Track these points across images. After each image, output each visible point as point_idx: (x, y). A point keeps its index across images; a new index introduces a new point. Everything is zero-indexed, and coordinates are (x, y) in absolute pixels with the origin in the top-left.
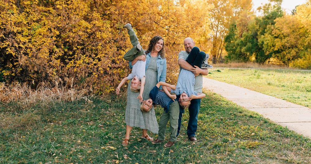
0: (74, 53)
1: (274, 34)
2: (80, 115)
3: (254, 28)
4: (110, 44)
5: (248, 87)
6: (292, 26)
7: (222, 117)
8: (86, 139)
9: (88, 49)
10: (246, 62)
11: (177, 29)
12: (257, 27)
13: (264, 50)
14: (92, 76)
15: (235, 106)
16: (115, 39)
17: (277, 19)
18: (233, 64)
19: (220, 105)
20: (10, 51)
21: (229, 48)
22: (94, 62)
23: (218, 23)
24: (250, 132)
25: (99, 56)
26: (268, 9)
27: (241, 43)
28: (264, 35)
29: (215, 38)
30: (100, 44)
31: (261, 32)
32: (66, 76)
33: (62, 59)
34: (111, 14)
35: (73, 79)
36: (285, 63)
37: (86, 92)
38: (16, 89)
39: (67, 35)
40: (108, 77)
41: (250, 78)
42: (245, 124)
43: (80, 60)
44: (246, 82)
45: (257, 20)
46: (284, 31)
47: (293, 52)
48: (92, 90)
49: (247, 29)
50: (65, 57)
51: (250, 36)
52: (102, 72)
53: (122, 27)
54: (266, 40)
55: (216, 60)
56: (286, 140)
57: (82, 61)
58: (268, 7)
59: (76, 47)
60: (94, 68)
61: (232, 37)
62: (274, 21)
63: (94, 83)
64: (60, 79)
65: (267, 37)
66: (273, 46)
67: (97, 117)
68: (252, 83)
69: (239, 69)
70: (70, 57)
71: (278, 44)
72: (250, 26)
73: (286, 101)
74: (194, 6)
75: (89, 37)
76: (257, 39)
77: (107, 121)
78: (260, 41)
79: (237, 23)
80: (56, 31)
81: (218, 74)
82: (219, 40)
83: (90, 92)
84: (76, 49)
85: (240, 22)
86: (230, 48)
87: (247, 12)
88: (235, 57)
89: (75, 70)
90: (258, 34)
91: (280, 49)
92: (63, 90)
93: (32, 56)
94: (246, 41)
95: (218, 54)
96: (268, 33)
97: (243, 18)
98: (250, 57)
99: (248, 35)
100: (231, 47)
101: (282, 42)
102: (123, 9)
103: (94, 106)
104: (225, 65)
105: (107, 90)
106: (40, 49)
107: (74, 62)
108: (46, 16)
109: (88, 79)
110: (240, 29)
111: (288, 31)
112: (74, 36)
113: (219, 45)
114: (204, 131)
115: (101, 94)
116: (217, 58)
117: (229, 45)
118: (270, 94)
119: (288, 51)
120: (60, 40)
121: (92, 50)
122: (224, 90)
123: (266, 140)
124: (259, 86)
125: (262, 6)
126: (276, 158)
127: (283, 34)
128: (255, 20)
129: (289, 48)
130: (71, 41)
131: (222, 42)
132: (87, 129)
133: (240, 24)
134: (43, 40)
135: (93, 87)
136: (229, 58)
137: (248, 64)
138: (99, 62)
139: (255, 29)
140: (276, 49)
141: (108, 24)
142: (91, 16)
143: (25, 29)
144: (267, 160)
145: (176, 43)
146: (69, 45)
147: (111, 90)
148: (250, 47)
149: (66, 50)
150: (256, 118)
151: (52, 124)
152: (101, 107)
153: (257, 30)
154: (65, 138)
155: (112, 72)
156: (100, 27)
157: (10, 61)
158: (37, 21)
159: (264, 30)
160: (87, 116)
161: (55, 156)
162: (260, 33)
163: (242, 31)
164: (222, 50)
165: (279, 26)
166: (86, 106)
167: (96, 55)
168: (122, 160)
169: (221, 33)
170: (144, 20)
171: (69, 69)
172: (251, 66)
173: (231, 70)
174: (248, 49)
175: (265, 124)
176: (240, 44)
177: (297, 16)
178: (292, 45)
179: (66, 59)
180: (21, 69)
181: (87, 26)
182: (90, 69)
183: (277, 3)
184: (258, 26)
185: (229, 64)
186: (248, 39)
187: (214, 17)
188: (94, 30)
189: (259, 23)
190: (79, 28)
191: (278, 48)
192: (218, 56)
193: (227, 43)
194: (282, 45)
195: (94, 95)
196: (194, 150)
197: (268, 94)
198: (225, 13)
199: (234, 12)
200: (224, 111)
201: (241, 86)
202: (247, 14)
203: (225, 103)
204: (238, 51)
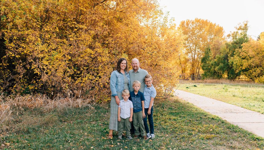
0: (81, 73)
1: (241, 56)
2: (86, 117)
4: (108, 65)
5: (216, 98)
6: (257, 49)
7: (190, 119)
8: (90, 133)
9: (91, 69)
10: (219, 79)
11: (159, 54)
13: (234, 69)
14: (94, 89)
15: (203, 112)
16: (112, 61)
17: (244, 44)
18: (209, 80)
19: (191, 111)
20: (36, 71)
21: (205, 67)
22: (97, 79)
23: (196, 48)
24: (209, 128)
25: (99, 75)
26: (236, 36)
28: (233, 57)
29: (194, 59)
30: (101, 66)
31: (231, 54)
32: (75, 89)
33: (72, 76)
34: (109, 43)
35: (81, 91)
36: (252, 79)
37: (90, 101)
38: (39, 99)
39: (76, 60)
40: (106, 90)
41: (220, 91)
42: (207, 123)
43: (85, 77)
44: (215, 94)
45: (227, 45)
46: (250, 53)
47: (258, 70)
48: (94, 100)
49: (220, 52)
50: (75, 75)
51: (222, 58)
52: (102, 86)
53: (117, 53)
54: (235, 61)
55: (194, 77)
56: (235, 134)
57: (87, 78)
58: (236, 35)
59: (83, 68)
60: (96, 83)
61: (207, 58)
62: (241, 45)
63: (96, 95)
64: (71, 92)
65: (236, 58)
66: (241, 66)
67: (98, 119)
68: (220, 95)
69: (213, 84)
70: (78, 76)
71: (245, 64)
72: (222, 49)
73: (243, 108)
74: (172, 36)
75: (92, 61)
76: (228, 60)
77: (105, 121)
78: (230, 61)
79: (211, 47)
80: (68, 56)
81: (194, 89)
82: (196, 61)
83: (92, 101)
84: (83, 69)
85: (214, 47)
87: (219, 39)
88: (210, 75)
89: (82, 85)
90: (229, 56)
91: (247, 68)
92: (73, 100)
93: (52, 74)
94: (219, 62)
96: (236, 55)
97: (216, 43)
98: (223, 75)
99: (220, 57)
100: (206, 66)
101: (249, 62)
102: (118, 40)
103: (96, 111)
104: (201, 82)
105: (105, 99)
106: (57, 70)
107: (81, 79)
108: (61, 46)
109: (91, 92)
110: (214, 52)
111: (253, 53)
112: (81, 60)
113: (197, 65)
114: (176, 128)
115: (101, 103)
116: (196, 76)
118: (232, 103)
119: (254, 69)
120: (71, 63)
121: (94, 70)
122: (196, 101)
123: (220, 134)
124: (226, 98)
125: (231, 33)
126: (225, 145)
127: (249, 56)
129: (255, 67)
130: (79, 64)
131: (199, 62)
132: (91, 127)
133: (213, 48)
134: (60, 63)
135: (95, 97)
136: (205, 75)
137: (221, 81)
138: (100, 79)
139: (226, 52)
140: (244, 68)
141: (106, 51)
142: (94, 45)
143: (46, 55)
144: (218, 146)
145: (157, 64)
146: (78, 67)
147: (108, 99)
148: (222, 66)
149: (75, 70)
150: (216, 119)
151: (66, 123)
152: (101, 111)
153: (228, 53)
154: (76, 132)
155: (109, 86)
156: (101, 53)
157: (34, 79)
158: (55, 50)
159: (234, 53)
160: (90, 118)
161: (70, 142)
162: (230, 56)
163: (215, 54)
164: (199, 69)
165: (246, 49)
166: (90, 111)
167: (98, 74)
168: (116, 145)
169: (198, 55)
170: (134, 47)
171: (77, 85)
172: (223, 82)
173: (206, 85)
174: (220, 68)
175: (222, 124)
176: (214, 64)
177: (260, 41)
178: (257, 65)
179: (75, 77)
180: (42, 84)
181: (91, 52)
182: (92, 84)
183: (244, 31)
184: (228, 49)
185: (205, 80)
186: (220, 60)
187: (192, 43)
188: (96, 55)
189: (229, 47)
190: (85, 54)
191: (245, 67)
192: (196, 73)
193: (203, 63)
194: (249, 65)
195: (96, 103)
196: (167, 140)
197: (230, 103)
198: (201, 39)
199: (208, 39)
200: (193, 115)
201: (211, 97)
202: (219, 40)
203: (195, 109)
204: (212, 70)
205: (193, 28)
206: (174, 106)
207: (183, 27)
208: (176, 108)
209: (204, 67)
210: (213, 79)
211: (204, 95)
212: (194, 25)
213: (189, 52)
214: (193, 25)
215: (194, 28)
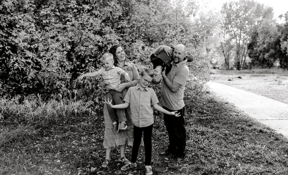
3: (276, 35)
5: (265, 94)
10: (270, 68)
12: (279, 34)
13: (287, 56)
15: (246, 118)
18: (257, 70)
19: (229, 117)
23: (241, 32)
27: (264, 50)
28: (286, 41)
31: (284, 38)
37: (91, 103)
41: (271, 84)
44: (265, 89)
45: (279, 27)
48: (98, 102)
49: (270, 36)
51: (272, 43)
55: (240, 67)
59: (88, 60)
61: (255, 44)
68: (271, 90)
69: (263, 74)
70: (82, 70)
72: (272, 33)
76: (280, 45)
78: (283, 47)
79: (259, 31)
81: (238, 81)
82: (242, 47)
83: (96, 104)
84: (88, 62)
85: (262, 30)
86: (253, 55)
88: (259, 63)
90: (281, 40)
94: (269, 48)
95: (242, 61)
97: (264, 26)
98: (274, 63)
99: (270, 41)
100: (254, 53)
104: (248, 72)
110: (262, 37)
113: (243, 52)
116: (241, 65)
117: (252, 52)
120: (73, 54)
122: (239, 99)
124: (279, 94)
128: (277, 27)
130: (82, 55)
131: (245, 49)
133: (262, 32)
135: (99, 98)
136: (253, 64)
137: (272, 70)
139: (278, 36)
148: (273, 53)
149: (78, 63)
153: (280, 37)
159: (287, 37)
163: (264, 38)
164: (245, 57)
169: (243, 41)
172: (275, 72)
173: (253, 76)
174: (271, 55)
175: (275, 142)
179: (78, 71)
185: (252, 70)
186: (270, 45)
187: (237, 27)
189: (281, 30)
193: (250, 50)
195: (99, 106)
197: (286, 103)
198: (247, 22)
199: (255, 22)
200: (232, 123)
201: (259, 94)
202: (269, 22)
203: (236, 114)
204: (261, 58)
205: (237, 10)
206: (206, 108)
207: (225, 8)
208: (209, 111)
209: (251, 54)
210: (262, 68)
211: (249, 90)
212: (239, 6)
213: (233, 38)
214: (237, 6)
215: (239, 10)
